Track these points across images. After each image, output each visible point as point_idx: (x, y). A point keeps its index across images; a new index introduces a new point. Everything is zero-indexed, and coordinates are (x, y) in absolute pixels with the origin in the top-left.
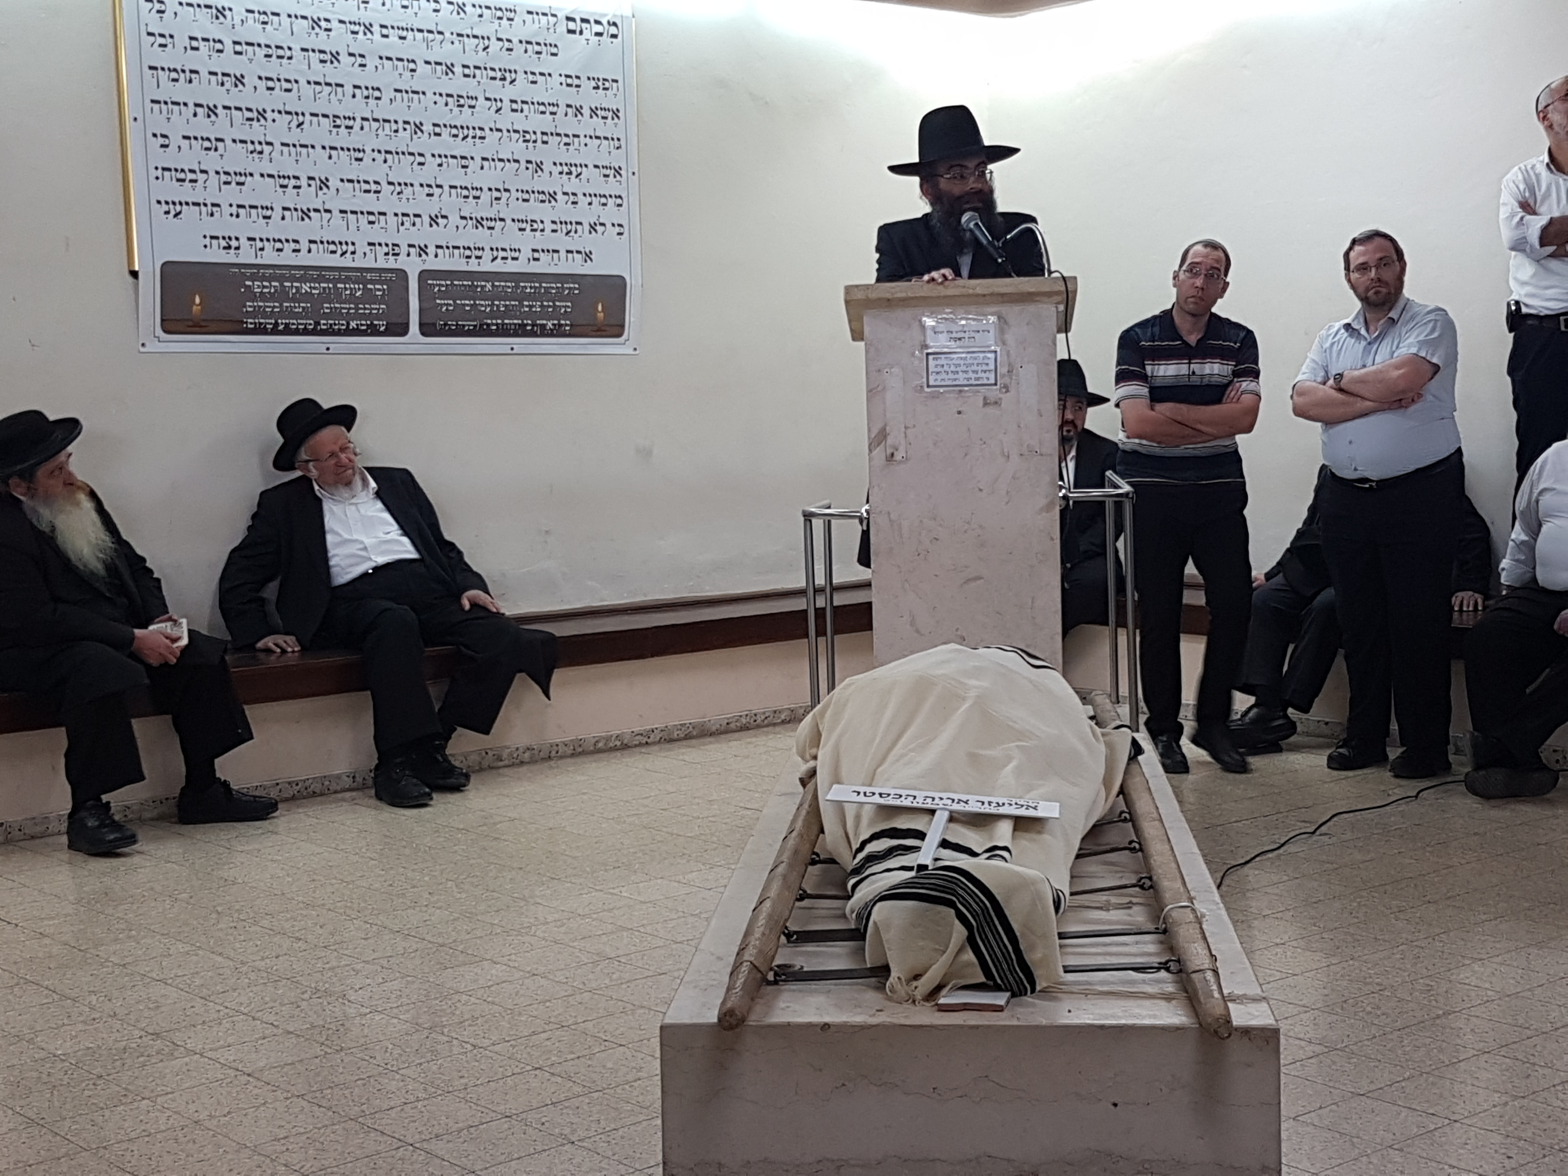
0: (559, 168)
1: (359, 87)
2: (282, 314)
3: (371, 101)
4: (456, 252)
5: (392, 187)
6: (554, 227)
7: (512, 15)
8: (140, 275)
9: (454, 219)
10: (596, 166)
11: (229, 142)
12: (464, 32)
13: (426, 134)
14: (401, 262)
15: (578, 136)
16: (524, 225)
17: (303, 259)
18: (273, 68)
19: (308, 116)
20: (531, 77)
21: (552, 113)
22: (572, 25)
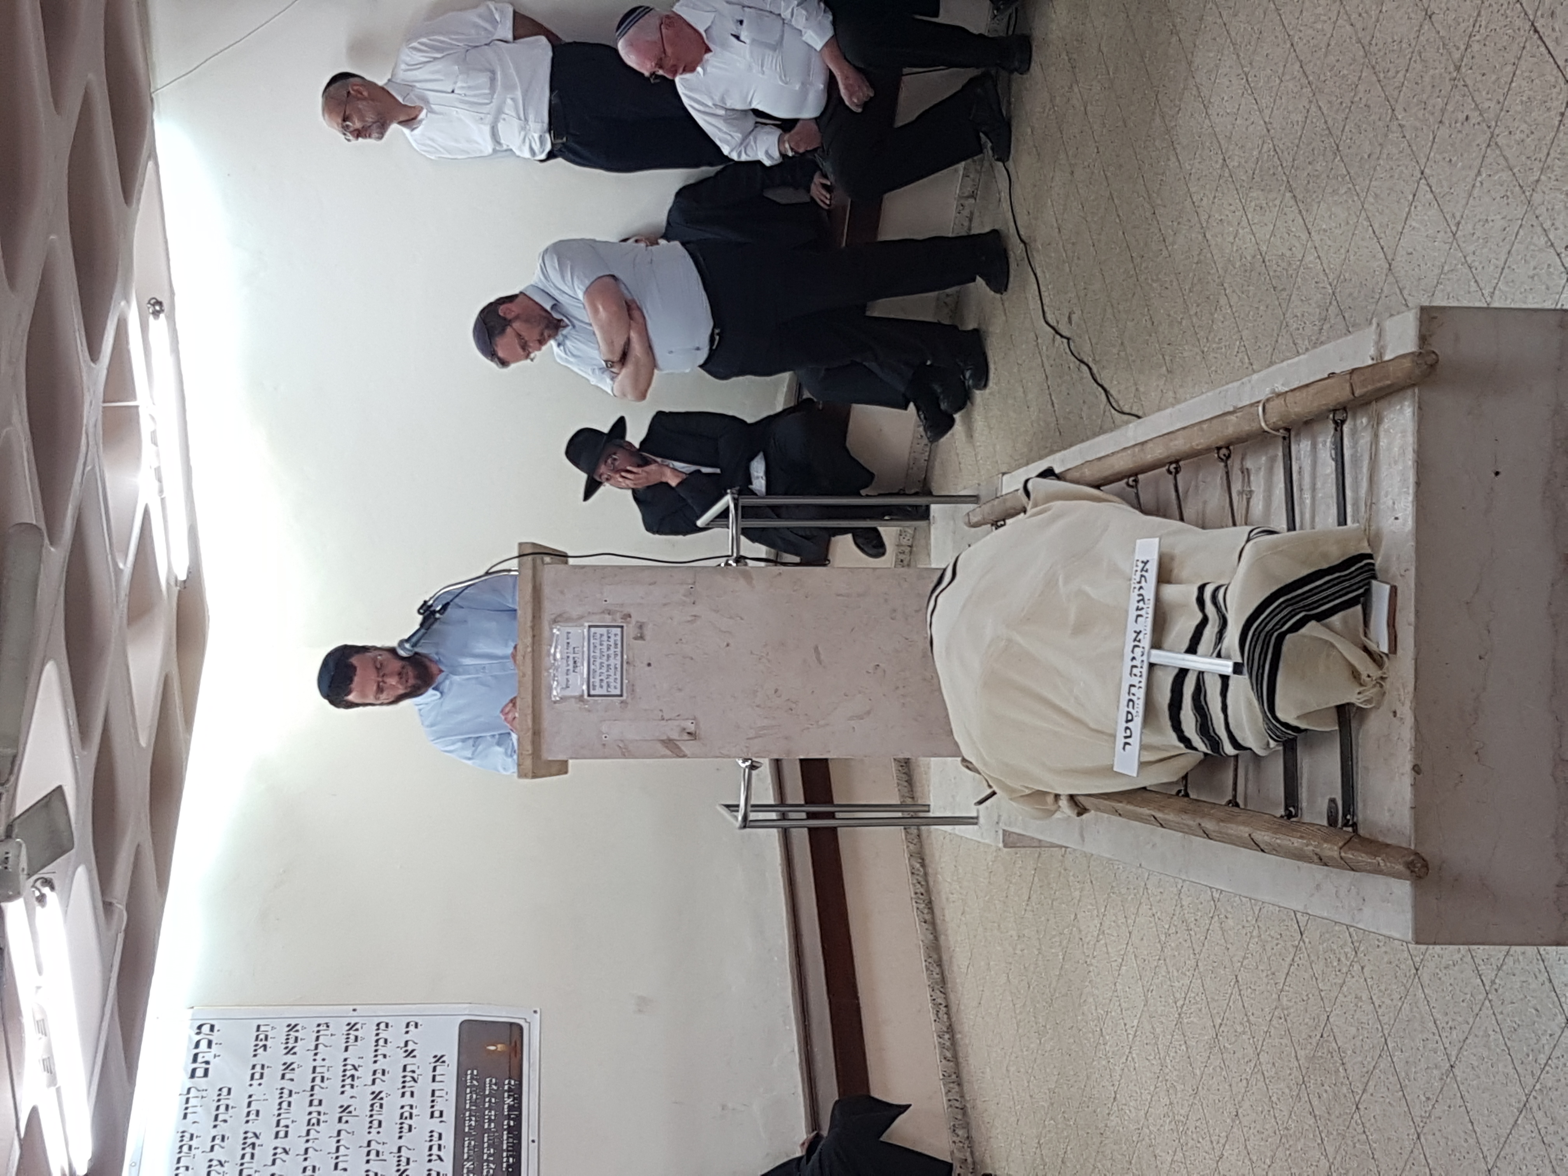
0: (348, 1088)
6: (408, 1094)
7: (187, 1135)
10: (346, 1049)
15: (315, 1068)
16: (406, 1127)
20: (252, 1116)
21: (290, 1095)
22: (200, 1072)
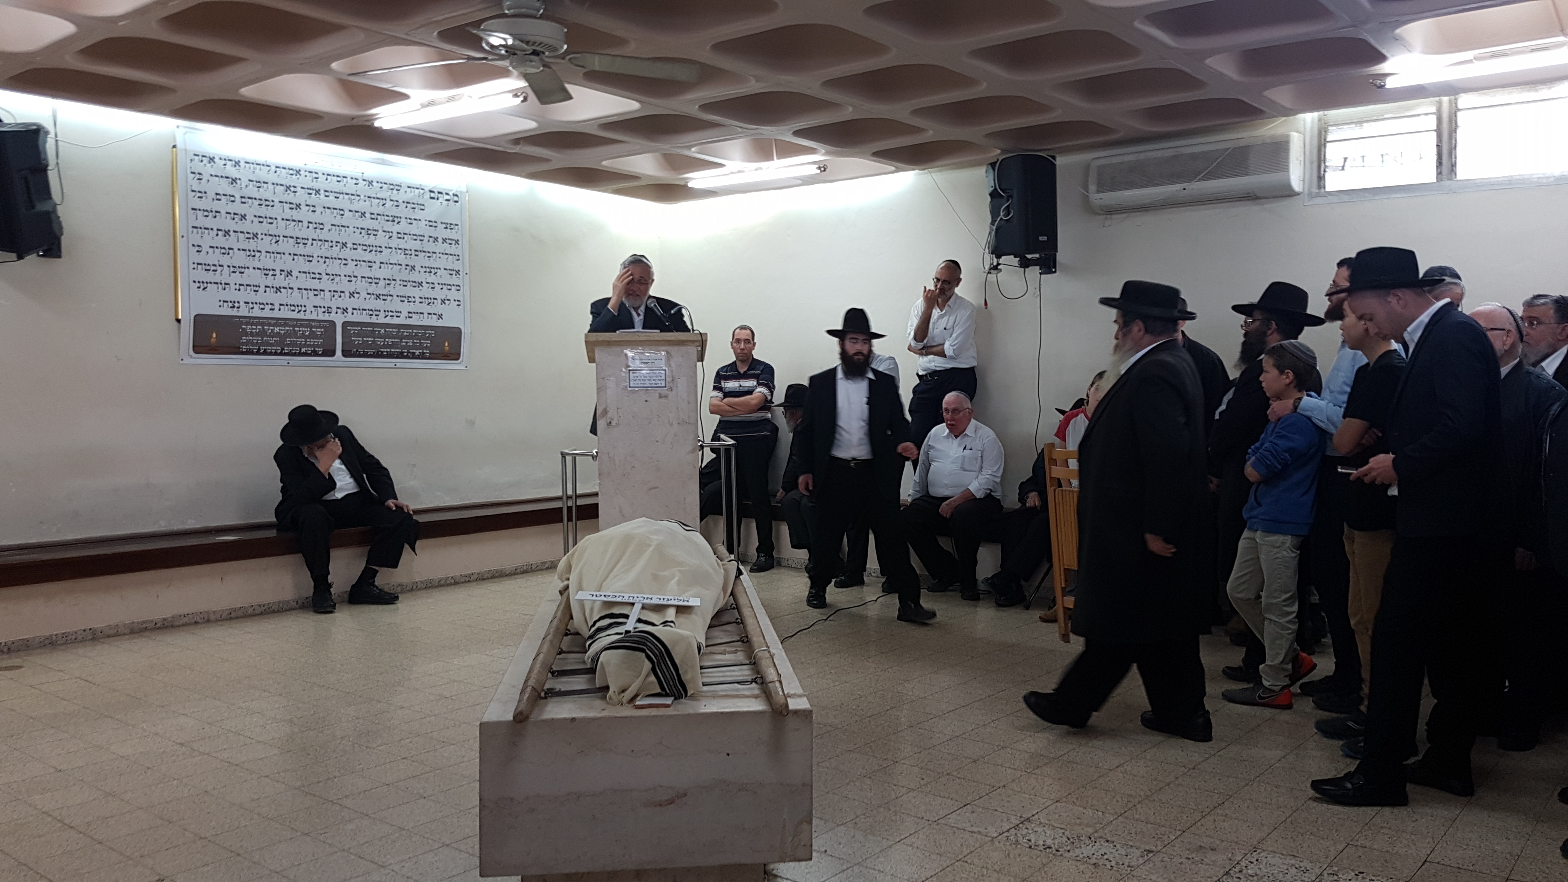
1: (311, 223)
2: (263, 344)
3: (318, 230)
4: (364, 312)
5: (328, 277)
6: (421, 300)
7: (399, 188)
8: (182, 322)
9: (363, 294)
10: (445, 269)
11: (236, 250)
12: (372, 196)
13: (349, 249)
14: (332, 317)
15: (435, 253)
16: (403, 299)
17: (276, 314)
18: (263, 211)
19: (281, 238)
20: (409, 221)
21: (421, 240)
22: (432, 195)
